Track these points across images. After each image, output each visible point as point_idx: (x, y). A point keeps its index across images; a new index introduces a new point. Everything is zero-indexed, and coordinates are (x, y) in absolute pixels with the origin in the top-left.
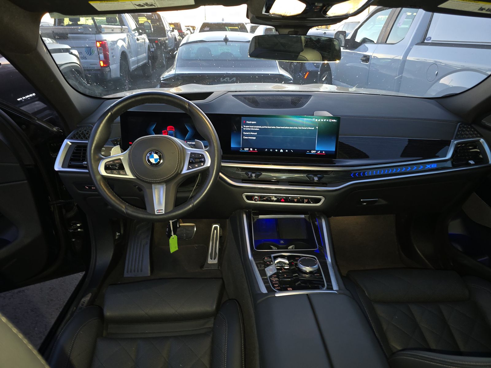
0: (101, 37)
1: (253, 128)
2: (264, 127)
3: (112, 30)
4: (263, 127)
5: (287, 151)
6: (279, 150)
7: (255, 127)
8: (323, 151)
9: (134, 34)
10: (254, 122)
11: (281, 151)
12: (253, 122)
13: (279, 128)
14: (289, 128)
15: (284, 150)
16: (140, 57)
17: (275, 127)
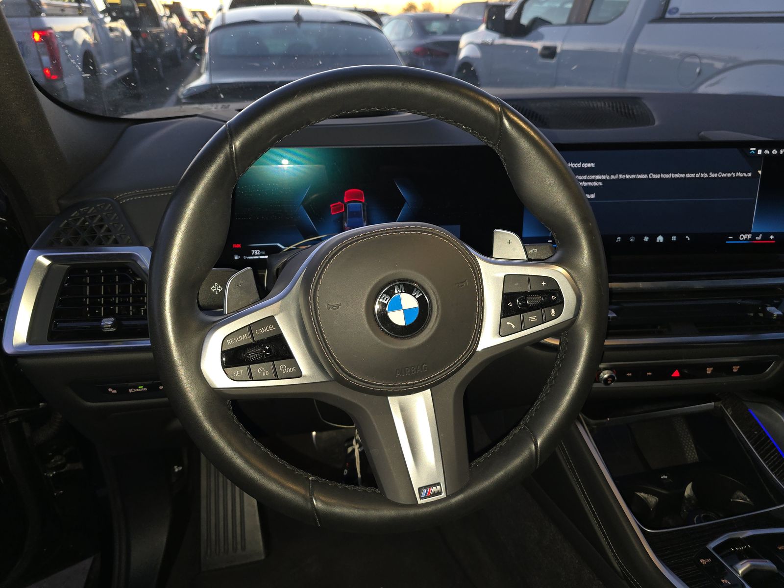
0: (42, 23)
1: (587, 181)
2: (616, 177)
3: (63, 10)
4: (612, 177)
5: (674, 238)
6: (653, 238)
7: (591, 177)
8: (770, 234)
9: (103, 18)
10: (589, 165)
11: (658, 241)
12: (586, 165)
13: (658, 176)
14: (683, 176)
15: (667, 237)
16: (118, 62)
17: (646, 176)
